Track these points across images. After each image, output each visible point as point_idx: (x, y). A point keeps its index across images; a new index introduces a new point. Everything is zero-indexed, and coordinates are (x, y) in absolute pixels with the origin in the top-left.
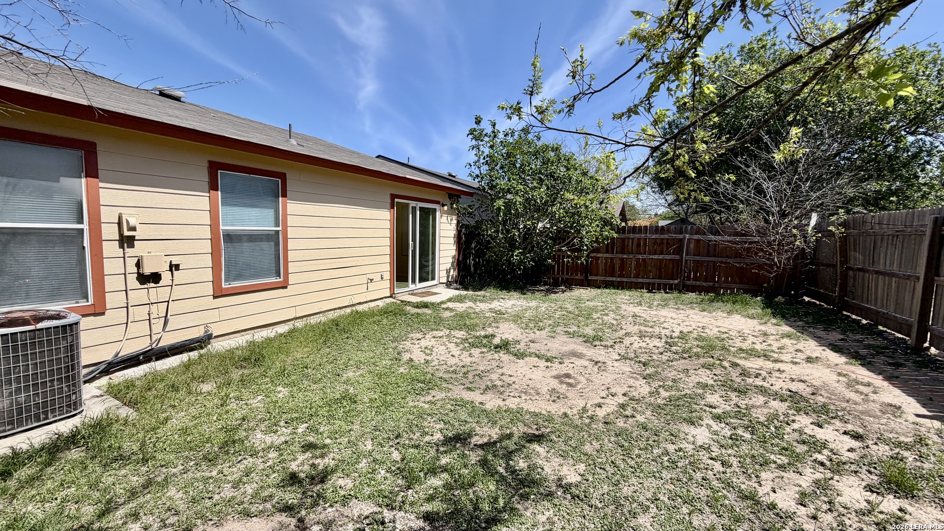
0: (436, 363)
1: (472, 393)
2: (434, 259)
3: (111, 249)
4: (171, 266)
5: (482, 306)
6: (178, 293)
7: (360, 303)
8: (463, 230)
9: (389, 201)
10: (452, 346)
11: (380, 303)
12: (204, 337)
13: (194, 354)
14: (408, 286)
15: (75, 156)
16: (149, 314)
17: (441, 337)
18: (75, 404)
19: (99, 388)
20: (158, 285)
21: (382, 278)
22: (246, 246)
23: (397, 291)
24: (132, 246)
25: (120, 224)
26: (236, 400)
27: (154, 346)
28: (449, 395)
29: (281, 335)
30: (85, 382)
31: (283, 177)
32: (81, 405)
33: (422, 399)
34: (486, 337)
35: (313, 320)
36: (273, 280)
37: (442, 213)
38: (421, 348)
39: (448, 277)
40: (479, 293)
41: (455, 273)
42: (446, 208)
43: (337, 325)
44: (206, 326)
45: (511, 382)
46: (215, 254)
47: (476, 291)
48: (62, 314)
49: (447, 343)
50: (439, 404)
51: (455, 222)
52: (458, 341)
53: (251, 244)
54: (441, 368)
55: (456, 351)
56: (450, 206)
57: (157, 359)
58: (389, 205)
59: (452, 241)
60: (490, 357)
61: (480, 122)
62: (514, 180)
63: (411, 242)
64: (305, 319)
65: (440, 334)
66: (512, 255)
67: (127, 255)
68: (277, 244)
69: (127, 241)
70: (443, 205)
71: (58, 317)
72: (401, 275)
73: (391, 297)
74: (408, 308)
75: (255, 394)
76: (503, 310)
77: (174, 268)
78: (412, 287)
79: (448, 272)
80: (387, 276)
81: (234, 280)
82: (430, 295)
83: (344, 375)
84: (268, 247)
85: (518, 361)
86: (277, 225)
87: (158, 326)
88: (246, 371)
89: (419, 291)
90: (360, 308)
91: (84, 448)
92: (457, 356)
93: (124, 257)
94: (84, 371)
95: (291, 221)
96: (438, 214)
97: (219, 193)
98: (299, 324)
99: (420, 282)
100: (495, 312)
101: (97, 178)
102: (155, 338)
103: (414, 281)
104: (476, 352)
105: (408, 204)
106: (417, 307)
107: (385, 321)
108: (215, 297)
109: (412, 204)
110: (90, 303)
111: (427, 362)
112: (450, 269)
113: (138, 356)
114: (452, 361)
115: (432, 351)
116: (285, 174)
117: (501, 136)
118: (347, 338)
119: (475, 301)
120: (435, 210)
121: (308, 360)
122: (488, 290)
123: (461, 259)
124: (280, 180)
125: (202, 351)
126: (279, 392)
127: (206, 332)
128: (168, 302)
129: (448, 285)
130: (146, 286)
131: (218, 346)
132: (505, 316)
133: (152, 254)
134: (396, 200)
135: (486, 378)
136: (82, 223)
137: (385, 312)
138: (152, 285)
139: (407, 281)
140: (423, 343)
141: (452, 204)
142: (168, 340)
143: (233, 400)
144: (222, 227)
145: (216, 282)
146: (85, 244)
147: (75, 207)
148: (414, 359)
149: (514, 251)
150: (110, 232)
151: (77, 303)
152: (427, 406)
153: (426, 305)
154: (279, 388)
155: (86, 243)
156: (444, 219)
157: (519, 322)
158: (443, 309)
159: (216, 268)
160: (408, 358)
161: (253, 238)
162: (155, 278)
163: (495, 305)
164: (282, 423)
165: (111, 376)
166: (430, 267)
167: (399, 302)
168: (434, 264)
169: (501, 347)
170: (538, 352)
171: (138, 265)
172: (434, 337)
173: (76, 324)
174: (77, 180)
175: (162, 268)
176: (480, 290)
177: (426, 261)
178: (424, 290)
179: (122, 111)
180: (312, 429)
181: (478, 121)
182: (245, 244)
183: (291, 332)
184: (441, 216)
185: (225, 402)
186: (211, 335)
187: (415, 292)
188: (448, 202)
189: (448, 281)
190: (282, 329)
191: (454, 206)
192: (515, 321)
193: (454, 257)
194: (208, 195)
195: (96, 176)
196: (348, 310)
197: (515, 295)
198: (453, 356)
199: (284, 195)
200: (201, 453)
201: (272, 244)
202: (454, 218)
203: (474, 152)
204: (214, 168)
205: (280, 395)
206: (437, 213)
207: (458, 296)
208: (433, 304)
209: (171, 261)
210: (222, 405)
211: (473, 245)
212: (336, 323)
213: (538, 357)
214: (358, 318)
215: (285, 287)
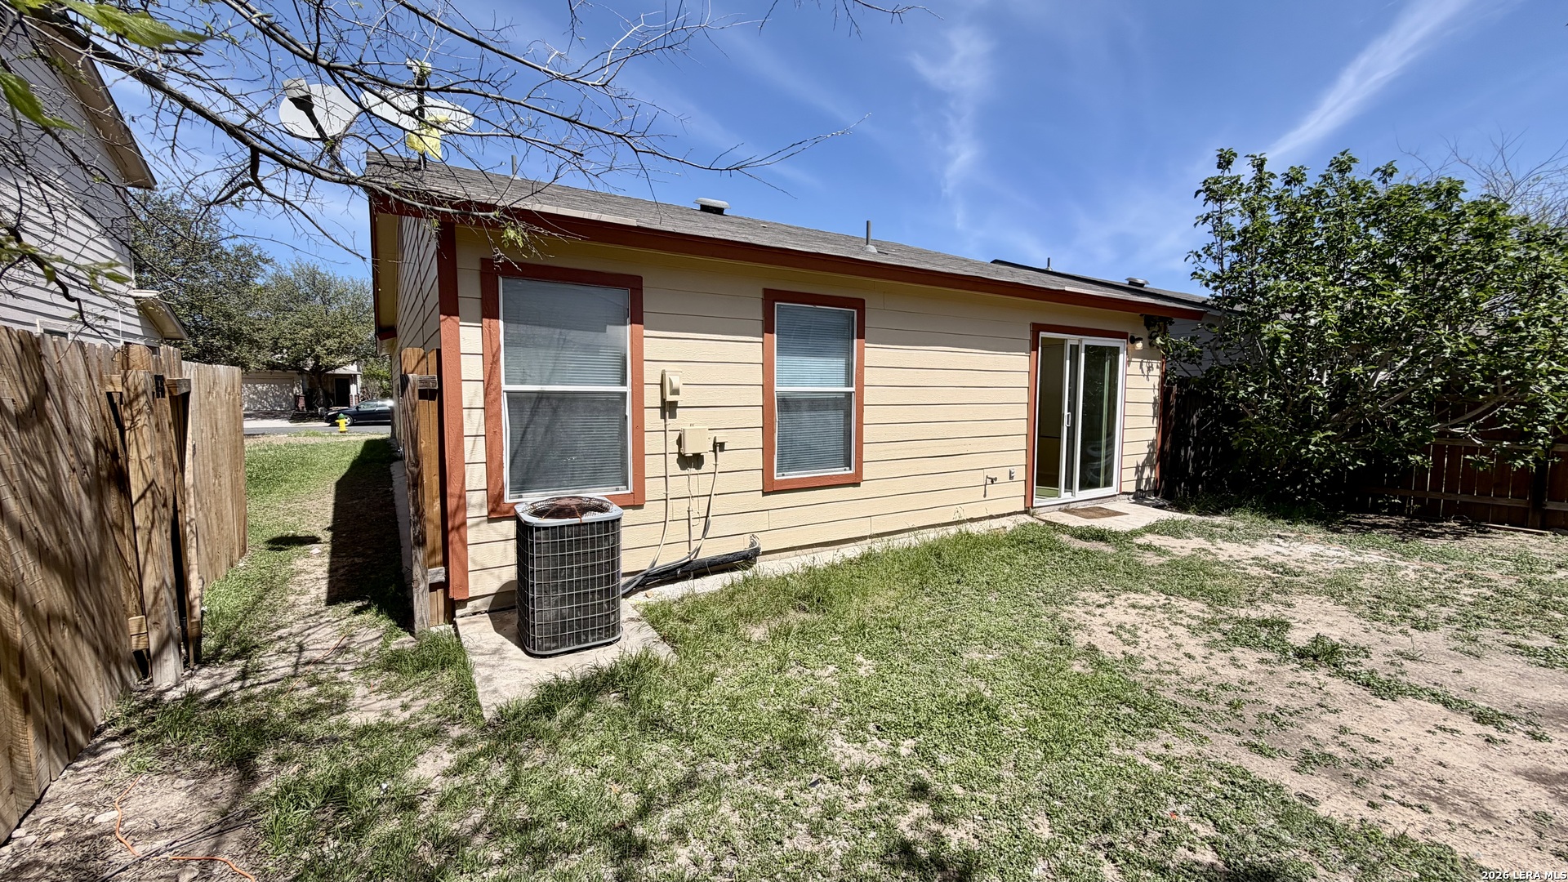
0: (1150, 665)
1: (1268, 762)
2: (1110, 444)
3: (652, 418)
4: (715, 445)
5: (1229, 550)
6: (724, 483)
7: (972, 520)
8: (1175, 388)
9: (1029, 337)
10: (1179, 631)
11: (1009, 523)
12: (749, 551)
13: (738, 575)
14: (1058, 495)
15: (620, 297)
16: (689, 512)
17: (1148, 609)
18: (614, 629)
19: (635, 607)
20: (700, 471)
21: (1011, 478)
22: (806, 416)
23: (1037, 502)
24: (673, 416)
25: (662, 385)
26: (797, 664)
27: (692, 557)
28: (1206, 750)
29: (851, 562)
30: (625, 596)
31: (859, 305)
32: (619, 630)
33: (1140, 745)
34: (1264, 623)
35: (899, 542)
36: (840, 471)
37: (1131, 355)
38: (1109, 625)
39: (1139, 481)
40: (1218, 520)
41: (1155, 475)
42: (1139, 345)
43: (939, 556)
44: (753, 534)
45: (1380, 759)
46: (767, 429)
47: (1205, 515)
48: (604, 505)
49: (1167, 623)
50: (1186, 770)
51: (1156, 372)
52: (1194, 623)
53: (813, 413)
54: (1165, 679)
55: (1194, 646)
56: (1147, 341)
57: (696, 577)
58: (1028, 345)
59: (1150, 411)
60: (1290, 677)
61: (1229, 162)
62: (1315, 275)
63: (1066, 413)
64: (886, 538)
65: (1147, 601)
66: (1306, 443)
67: (668, 428)
68: (848, 415)
69: (668, 409)
70: (1133, 340)
71: (600, 508)
72: (1045, 474)
73: (1026, 512)
74: (1065, 538)
75: (824, 658)
76: (1292, 565)
77: (719, 447)
78: (1066, 496)
79: (1139, 470)
80: (1020, 473)
81: (789, 469)
82: (1104, 515)
83: (965, 655)
84: (834, 418)
85: (1379, 702)
86: (849, 384)
87: (697, 532)
88: (807, 617)
89: (1080, 506)
90: (974, 528)
91: (622, 695)
92: (1199, 659)
93: (665, 431)
94: (623, 581)
95: (869, 376)
96: (1122, 358)
97: (775, 335)
98: (878, 546)
99: (1083, 486)
100: (1274, 568)
101: (642, 323)
102: (694, 545)
103: (1069, 486)
104: (1249, 657)
105: (1063, 341)
106: (1082, 537)
107: (1022, 559)
108: (765, 494)
109: (1072, 339)
110: (629, 492)
111: (1131, 659)
112: (1144, 466)
113: (675, 569)
114: (1190, 669)
115: (1135, 636)
116: (863, 301)
117: (1277, 185)
118: (958, 582)
119: (1211, 537)
120: (1115, 352)
121: (898, 614)
122: (1238, 515)
123: (1167, 447)
124: (855, 311)
125: (749, 573)
126: (860, 665)
127: (752, 544)
128: (710, 495)
129: (1139, 497)
130: (686, 472)
131: (766, 567)
132: (1302, 579)
133: (695, 427)
134: (1042, 334)
135: (1296, 730)
136: (626, 385)
137: (1020, 541)
138: (693, 470)
139: (1056, 484)
140: (1111, 614)
141: (1152, 338)
142: (710, 551)
143: (793, 664)
144: (776, 389)
145: (767, 471)
146: (627, 414)
147: (618, 364)
148: (1100, 647)
149: (1311, 434)
150: (652, 397)
151: (617, 490)
152: (1156, 767)
153: (1100, 536)
154: (859, 658)
155: (629, 413)
156: (1135, 365)
157: (1347, 599)
158: (1139, 546)
159: (767, 450)
160: (1085, 642)
161: (816, 403)
162: (696, 460)
163: (1263, 549)
164: (871, 727)
165: (646, 592)
166: (1103, 461)
167: (1042, 524)
168: (1110, 456)
169: (1315, 657)
170: (1437, 690)
171: (679, 442)
172: (1134, 606)
173: (618, 520)
174: (621, 328)
175: (705, 449)
176: (1217, 513)
177: (1094, 449)
178: (1089, 505)
179: (670, 229)
180: (924, 754)
181: (1225, 162)
182: (805, 414)
183: (866, 558)
184: (1129, 362)
185: (783, 665)
186: (758, 549)
187: (1072, 506)
188: (1143, 332)
189: (1138, 489)
190: (852, 551)
191: (1158, 341)
192: (1337, 599)
193: (1152, 445)
194: (761, 340)
195: (641, 323)
196: (953, 530)
197: (1315, 532)
198: (1189, 656)
199: (861, 336)
200: (758, 748)
201: (841, 414)
202: (1155, 364)
203: (1208, 226)
204: (771, 298)
205: (861, 671)
206: (1121, 356)
207: (1167, 522)
208: (1116, 534)
209: (715, 438)
210: (779, 669)
211: (1195, 420)
212: (935, 551)
213: (1446, 704)
214: (972, 546)
215: (857, 484)
